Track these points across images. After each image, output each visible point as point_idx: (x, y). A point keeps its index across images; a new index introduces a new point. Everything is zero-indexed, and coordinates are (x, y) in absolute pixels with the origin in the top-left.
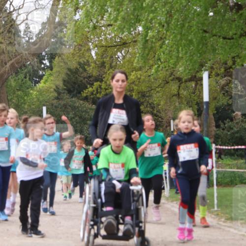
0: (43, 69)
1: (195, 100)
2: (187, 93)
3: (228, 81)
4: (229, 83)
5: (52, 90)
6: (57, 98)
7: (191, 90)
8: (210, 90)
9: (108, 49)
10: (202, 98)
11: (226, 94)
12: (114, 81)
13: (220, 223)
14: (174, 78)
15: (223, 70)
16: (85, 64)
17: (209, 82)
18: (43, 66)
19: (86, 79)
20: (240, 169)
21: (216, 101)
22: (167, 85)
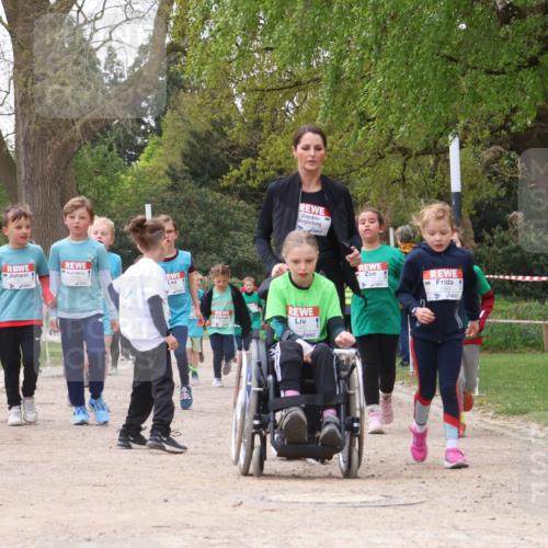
0: (145, 134)
1: (434, 190)
2: (419, 176)
3: (498, 153)
4: (499, 158)
5: (162, 172)
6: (172, 188)
7: (427, 171)
8: (463, 172)
9: (268, 95)
10: (449, 186)
11: (494, 178)
12: (299, 147)
13: (485, 419)
14: (393, 149)
15: (487, 132)
16: (222, 123)
17: (461, 155)
18: (143, 127)
19: (226, 152)
20: (524, 319)
21: (475, 191)
22: (381, 161)
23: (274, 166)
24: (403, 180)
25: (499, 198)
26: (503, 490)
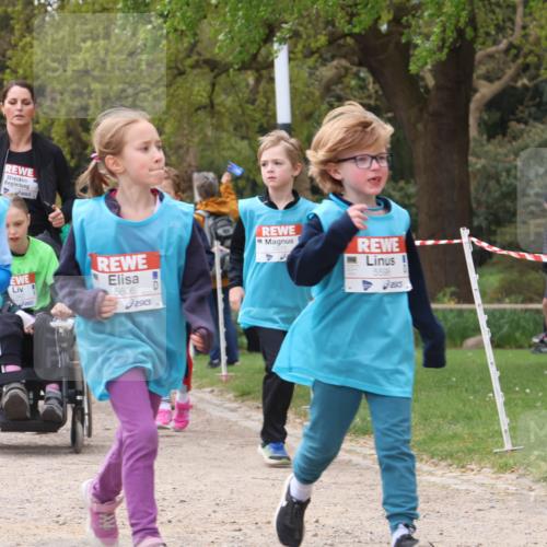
1: (255, 121)
2: (234, 101)
3: (343, 71)
4: (345, 76)
7: (245, 94)
8: (294, 93)
10: (274, 116)
14: (197, 62)
15: (323, 39)
21: (310, 123)
22: (180, 79)
24: (211, 107)
26: (349, 540)
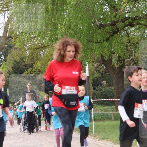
3: (99, 65)
5: (6, 72)
8: (89, 70)
9: (35, 50)
11: (98, 72)
15: (96, 59)
16: (23, 58)
18: (1, 60)
19: (24, 66)
20: (107, 111)
21: (93, 76)
23: (38, 70)
25: (99, 77)
